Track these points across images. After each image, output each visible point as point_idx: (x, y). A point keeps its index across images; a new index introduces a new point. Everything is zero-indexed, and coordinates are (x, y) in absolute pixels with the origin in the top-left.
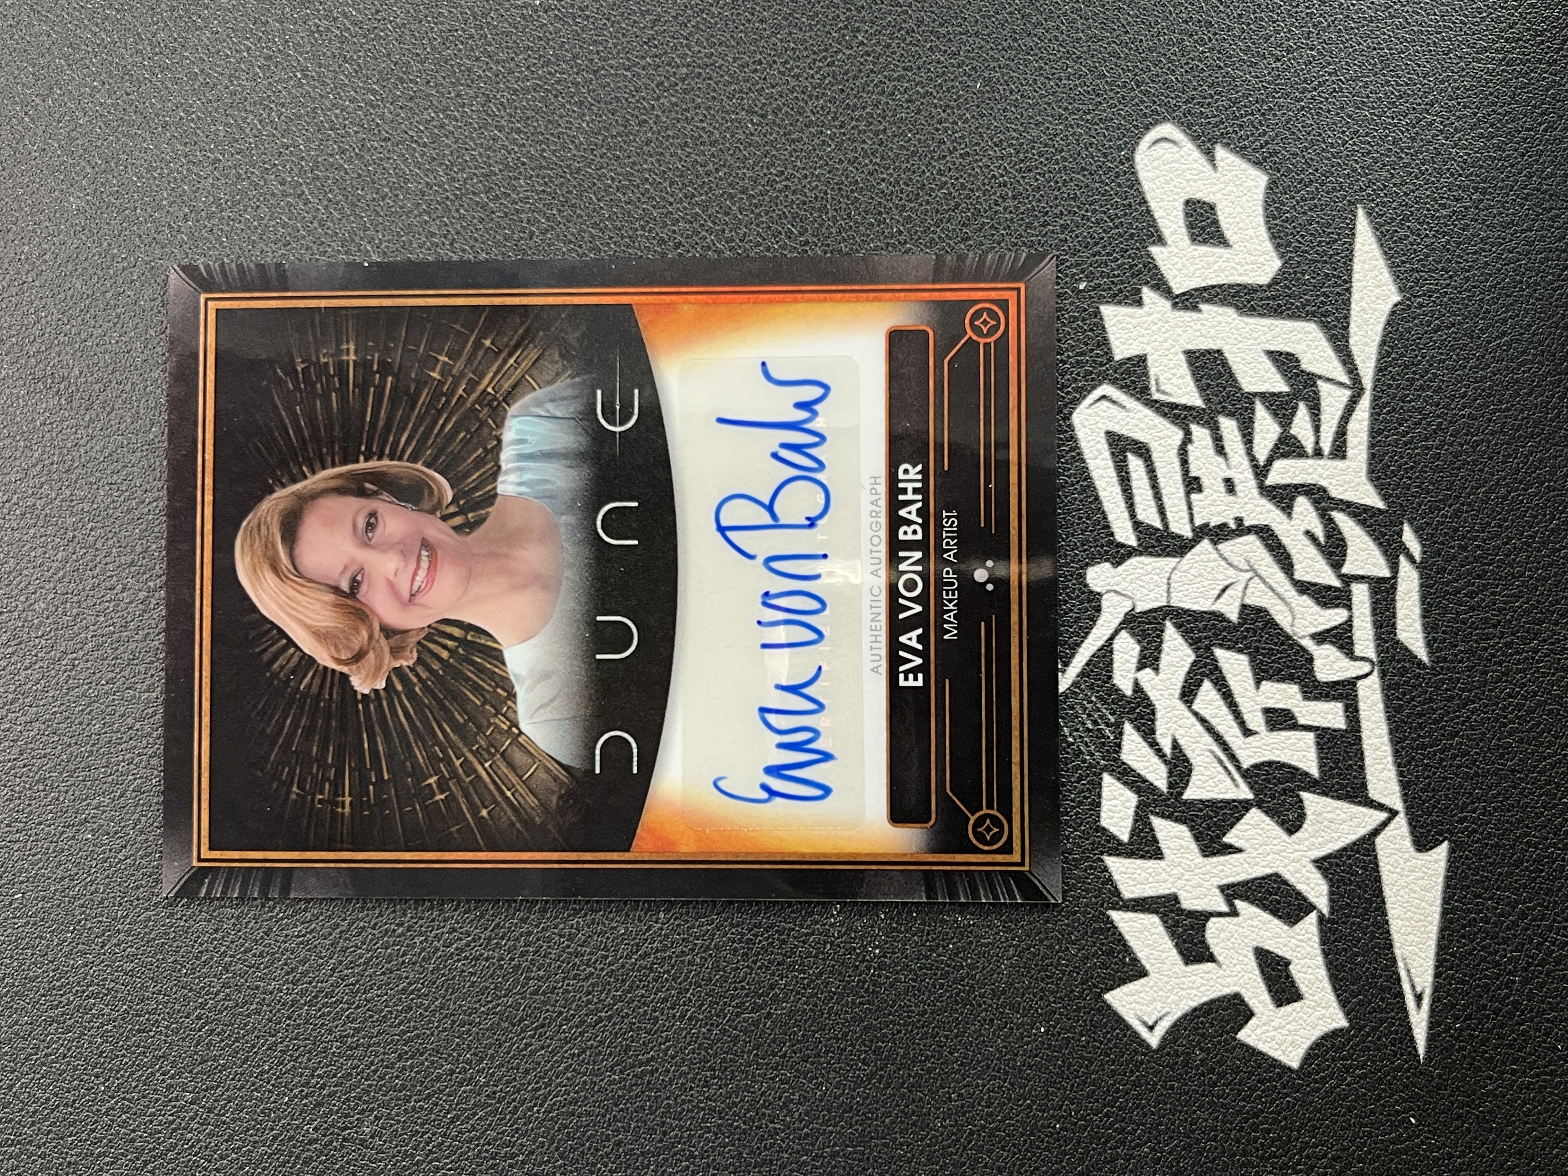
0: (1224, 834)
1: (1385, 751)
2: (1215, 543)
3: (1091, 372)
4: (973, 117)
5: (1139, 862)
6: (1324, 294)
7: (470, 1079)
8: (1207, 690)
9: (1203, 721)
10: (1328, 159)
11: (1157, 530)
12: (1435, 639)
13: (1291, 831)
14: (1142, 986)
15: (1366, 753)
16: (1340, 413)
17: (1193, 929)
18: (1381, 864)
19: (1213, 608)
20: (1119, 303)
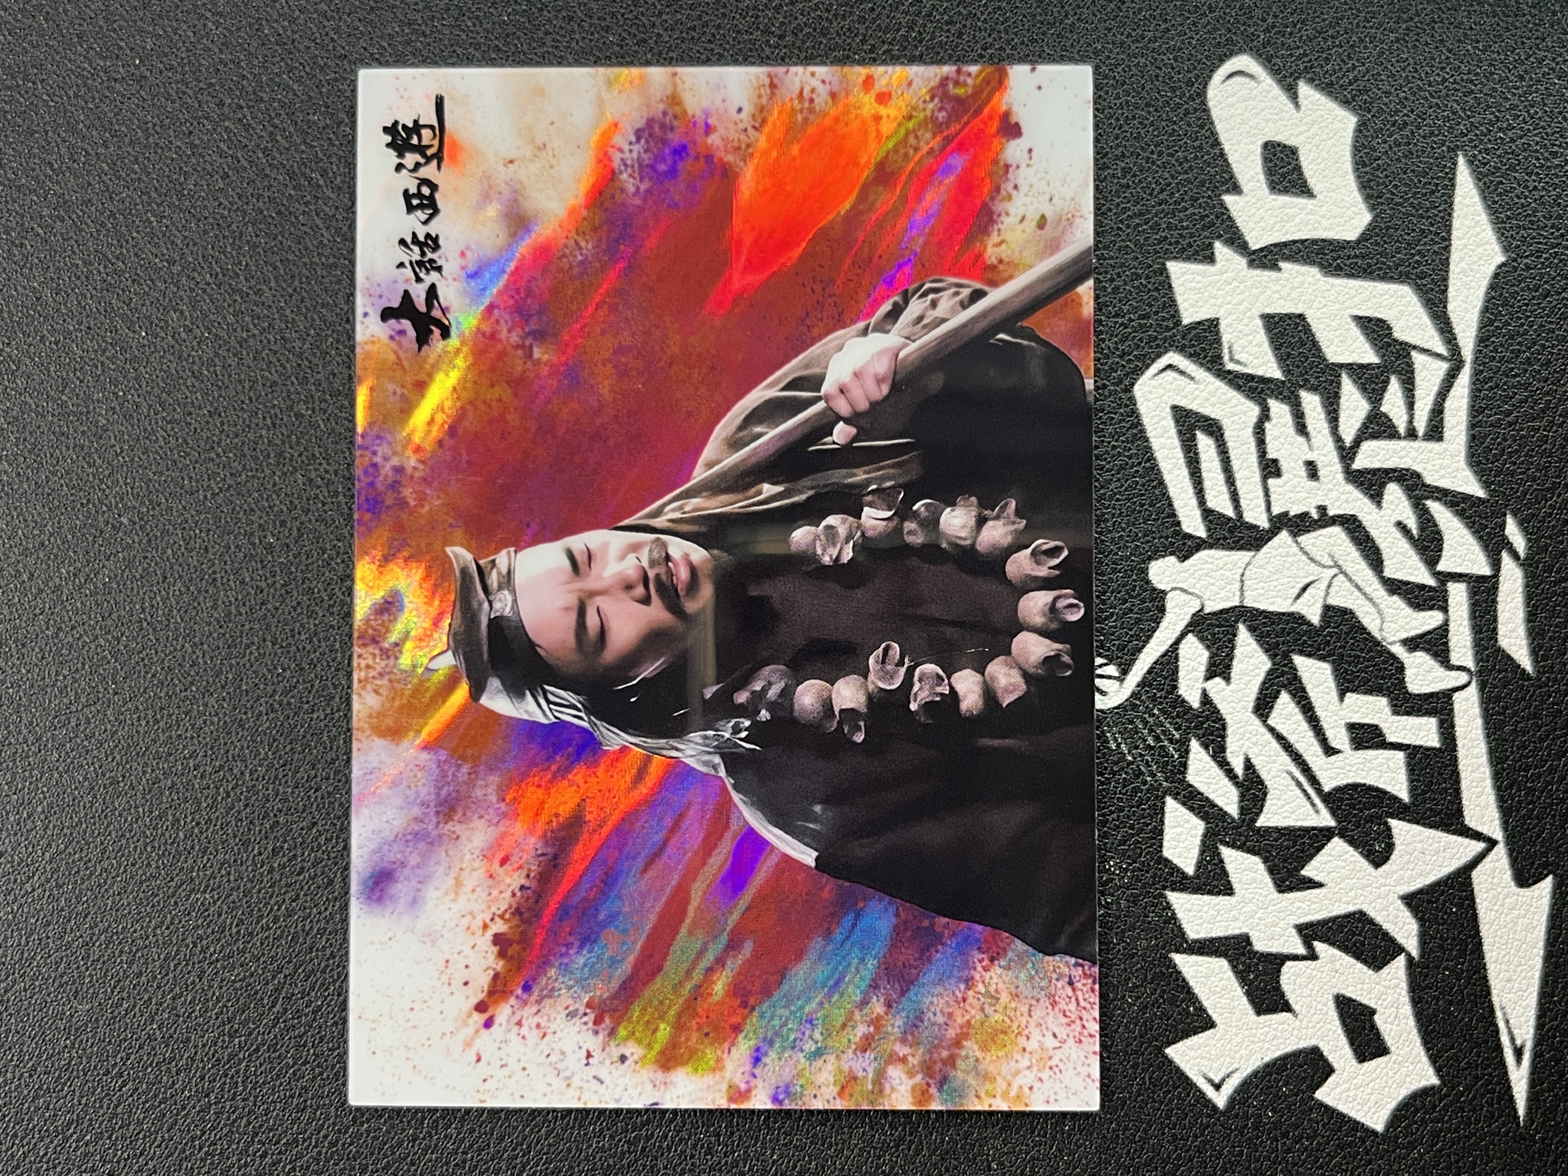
0: (1303, 867)
1: (1484, 773)
2: (1295, 535)
3: (1156, 338)
4: (1022, 43)
5: (1206, 898)
6: (1419, 252)
7: (436, 1146)
8: (1285, 701)
9: (1280, 738)
10: (1426, 99)
11: (1230, 519)
12: (1540, 647)
13: (1377, 865)
14: (1208, 1039)
15: (1463, 775)
16: (1436, 389)
17: (1266, 974)
18: (1477, 900)
19: (1293, 609)
20: (1188, 259)
